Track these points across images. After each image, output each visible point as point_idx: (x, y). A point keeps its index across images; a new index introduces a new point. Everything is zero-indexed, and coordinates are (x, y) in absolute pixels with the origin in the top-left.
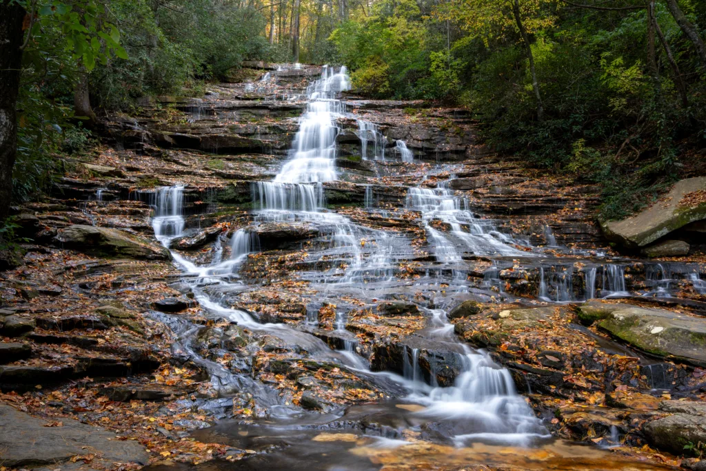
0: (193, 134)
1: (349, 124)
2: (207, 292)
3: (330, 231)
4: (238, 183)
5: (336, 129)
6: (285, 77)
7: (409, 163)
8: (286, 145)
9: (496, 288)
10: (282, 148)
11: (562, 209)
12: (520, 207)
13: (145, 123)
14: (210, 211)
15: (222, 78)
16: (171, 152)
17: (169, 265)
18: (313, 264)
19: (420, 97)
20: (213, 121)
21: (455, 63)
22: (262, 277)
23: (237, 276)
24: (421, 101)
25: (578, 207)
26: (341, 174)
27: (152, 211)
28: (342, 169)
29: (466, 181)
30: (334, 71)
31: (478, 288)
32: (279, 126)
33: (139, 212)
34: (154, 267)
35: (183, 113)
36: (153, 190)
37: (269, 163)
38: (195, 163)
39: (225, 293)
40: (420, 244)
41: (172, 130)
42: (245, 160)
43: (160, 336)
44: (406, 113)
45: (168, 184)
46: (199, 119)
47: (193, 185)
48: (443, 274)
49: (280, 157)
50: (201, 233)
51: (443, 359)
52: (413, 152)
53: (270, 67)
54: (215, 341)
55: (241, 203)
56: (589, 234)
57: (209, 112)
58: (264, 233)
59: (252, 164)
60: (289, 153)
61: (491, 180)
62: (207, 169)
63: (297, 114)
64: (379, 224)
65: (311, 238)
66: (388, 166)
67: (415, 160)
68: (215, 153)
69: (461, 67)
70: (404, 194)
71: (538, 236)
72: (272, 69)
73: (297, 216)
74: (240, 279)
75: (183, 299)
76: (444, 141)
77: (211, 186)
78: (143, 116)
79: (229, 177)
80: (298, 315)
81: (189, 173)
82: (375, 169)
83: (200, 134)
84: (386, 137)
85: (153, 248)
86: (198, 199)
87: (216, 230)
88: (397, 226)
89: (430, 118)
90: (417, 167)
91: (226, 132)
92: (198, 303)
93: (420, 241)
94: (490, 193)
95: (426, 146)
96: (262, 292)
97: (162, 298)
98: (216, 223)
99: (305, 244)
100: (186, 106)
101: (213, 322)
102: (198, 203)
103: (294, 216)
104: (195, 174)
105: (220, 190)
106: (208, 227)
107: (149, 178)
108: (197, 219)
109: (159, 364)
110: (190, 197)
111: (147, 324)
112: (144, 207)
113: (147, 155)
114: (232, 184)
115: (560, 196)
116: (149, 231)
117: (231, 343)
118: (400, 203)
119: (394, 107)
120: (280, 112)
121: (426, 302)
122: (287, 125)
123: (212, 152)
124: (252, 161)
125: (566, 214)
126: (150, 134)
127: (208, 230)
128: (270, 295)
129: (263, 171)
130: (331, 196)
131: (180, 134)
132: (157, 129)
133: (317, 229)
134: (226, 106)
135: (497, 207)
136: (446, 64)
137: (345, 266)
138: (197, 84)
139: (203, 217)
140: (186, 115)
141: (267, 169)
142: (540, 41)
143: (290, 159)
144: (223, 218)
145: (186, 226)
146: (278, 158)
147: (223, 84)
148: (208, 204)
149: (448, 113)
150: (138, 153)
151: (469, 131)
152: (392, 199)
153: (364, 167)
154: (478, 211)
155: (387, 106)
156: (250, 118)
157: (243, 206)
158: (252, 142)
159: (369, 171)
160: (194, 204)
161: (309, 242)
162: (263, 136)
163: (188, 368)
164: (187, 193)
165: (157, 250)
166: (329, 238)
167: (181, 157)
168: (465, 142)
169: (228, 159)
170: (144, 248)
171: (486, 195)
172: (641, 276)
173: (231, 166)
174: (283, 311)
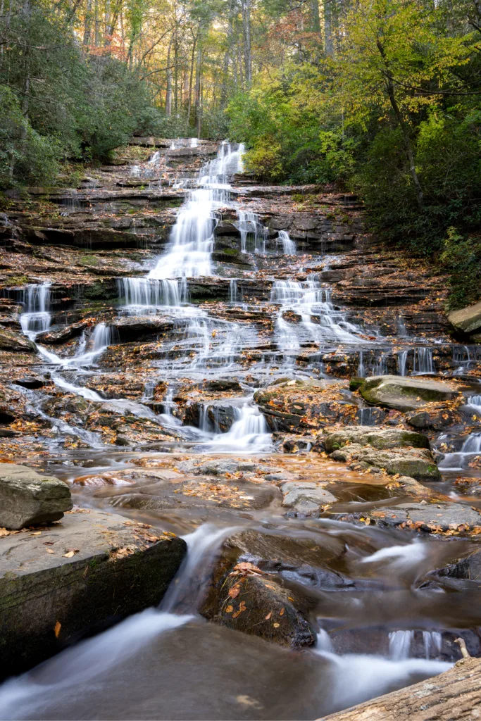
0: (66, 229)
1: (230, 215)
2: (64, 376)
3: (184, 324)
4: (104, 280)
5: (214, 220)
6: (177, 157)
7: (290, 256)
8: (162, 239)
9: (317, 370)
10: (159, 242)
11: (424, 299)
12: (380, 298)
13: (16, 218)
14: (77, 308)
15: (104, 160)
16: (42, 248)
17: (34, 356)
18: (164, 353)
19: (312, 181)
20: (89, 213)
21: (348, 143)
22: (118, 366)
23: (97, 366)
24: (313, 186)
25: (440, 297)
26: (216, 268)
27: (21, 307)
28: (218, 263)
29: (336, 273)
30: (232, 148)
31: (302, 370)
32: (156, 218)
33: (7, 308)
34: (19, 357)
35: (56, 206)
36: (22, 288)
37: (143, 258)
38: (68, 260)
39: (78, 376)
40: (266, 334)
41: (44, 225)
42: (119, 256)
43: (16, 400)
44: (294, 200)
45: (36, 282)
46: (74, 212)
47: (61, 282)
48: (276, 359)
49: (156, 251)
50: (66, 328)
51: (224, 411)
52: (296, 243)
53: (161, 143)
54: (61, 405)
55: (108, 299)
56: (440, 324)
57: (84, 203)
58: (123, 326)
59: (126, 260)
60: (166, 247)
61: (361, 272)
62: (79, 266)
63: (178, 205)
64: (235, 318)
65: (167, 330)
66: (267, 259)
67: (298, 252)
68: (89, 248)
69: (354, 147)
70: (269, 288)
71: (388, 326)
72: (164, 146)
73: (158, 311)
74: (99, 368)
75: (41, 378)
76: (330, 231)
77: (78, 283)
78: (14, 210)
79: (102, 273)
80: (138, 392)
81: (61, 270)
82: (253, 262)
83: (73, 228)
84: (267, 228)
85: (19, 341)
86: (65, 296)
87: (81, 325)
88: (251, 318)
89: (317, 206)
90: (297, 259)
91: (100, 226)
92: (53, 383)
93: (267, 331)
94: (353, 285)
95: (311, 236)
96: (111, 375)
97: (22, 377)
98: (82, 318)
99: (161, 336)
100: (59, 197)
101: (63, 394)
102: (65, 299)
103: (155, 311)
104: (67, 271)
105: (87, 287)
106: (74, 322)
107: (19, 276)
108: (64, 315)
109: (14, 418)
110: (57, 294)
111: (7, 392)
112: (11, 304)
113: (17, 252)
114: (99, 281)
115: (423, 286)
116: (16, 326)
117: (72, 406)
118: (265, 297)
119: (282, 194)
120: (160, 202)
121: (254, 382)
122: (165, 216)
123: (86, 247)
124: (127, 256)
125: (427, 304)
126: (20, 229)
127: (74, 326)
128: (118, 378)
129: (137, 266)
130: (195, 291)
131: (51, 229)
132: (29, 224)
133: (172, 322)
134: (103, 197)
135: (358, 299)
136: (339, 143)
137: (193, 355)
138: (75, 169)
139: (70, 313)
140: (60, 207)
141: (142, 264)
142: (433, 117)
143: (166, 254)
144: (90, 314)
145: (53, 322)
146: (155, 253)
147: (106, 168)
148: (75, 301)
149: (339, 199)
150: (8, 250)
151: (358, 219)
152: (257, 293)
153: (240, 261)
154: (338, 302)
155: (275, 192)
156: (128, 209)
157: (110, 302)
158: (126, 236)
159: (246, 264)
160: (62, 301)
161: (164, 334)
162: (139, 230)
163: (37, 422)
164: (54, 290)
165: (23, 343)
166: (183, 330)
167: (53, 253)
168: (353, 230)
169: (102, 255)
170: (11, 340)
171: (348, 287)
172: (449, 357)
173: (103, 262)
174: (126, 390)
